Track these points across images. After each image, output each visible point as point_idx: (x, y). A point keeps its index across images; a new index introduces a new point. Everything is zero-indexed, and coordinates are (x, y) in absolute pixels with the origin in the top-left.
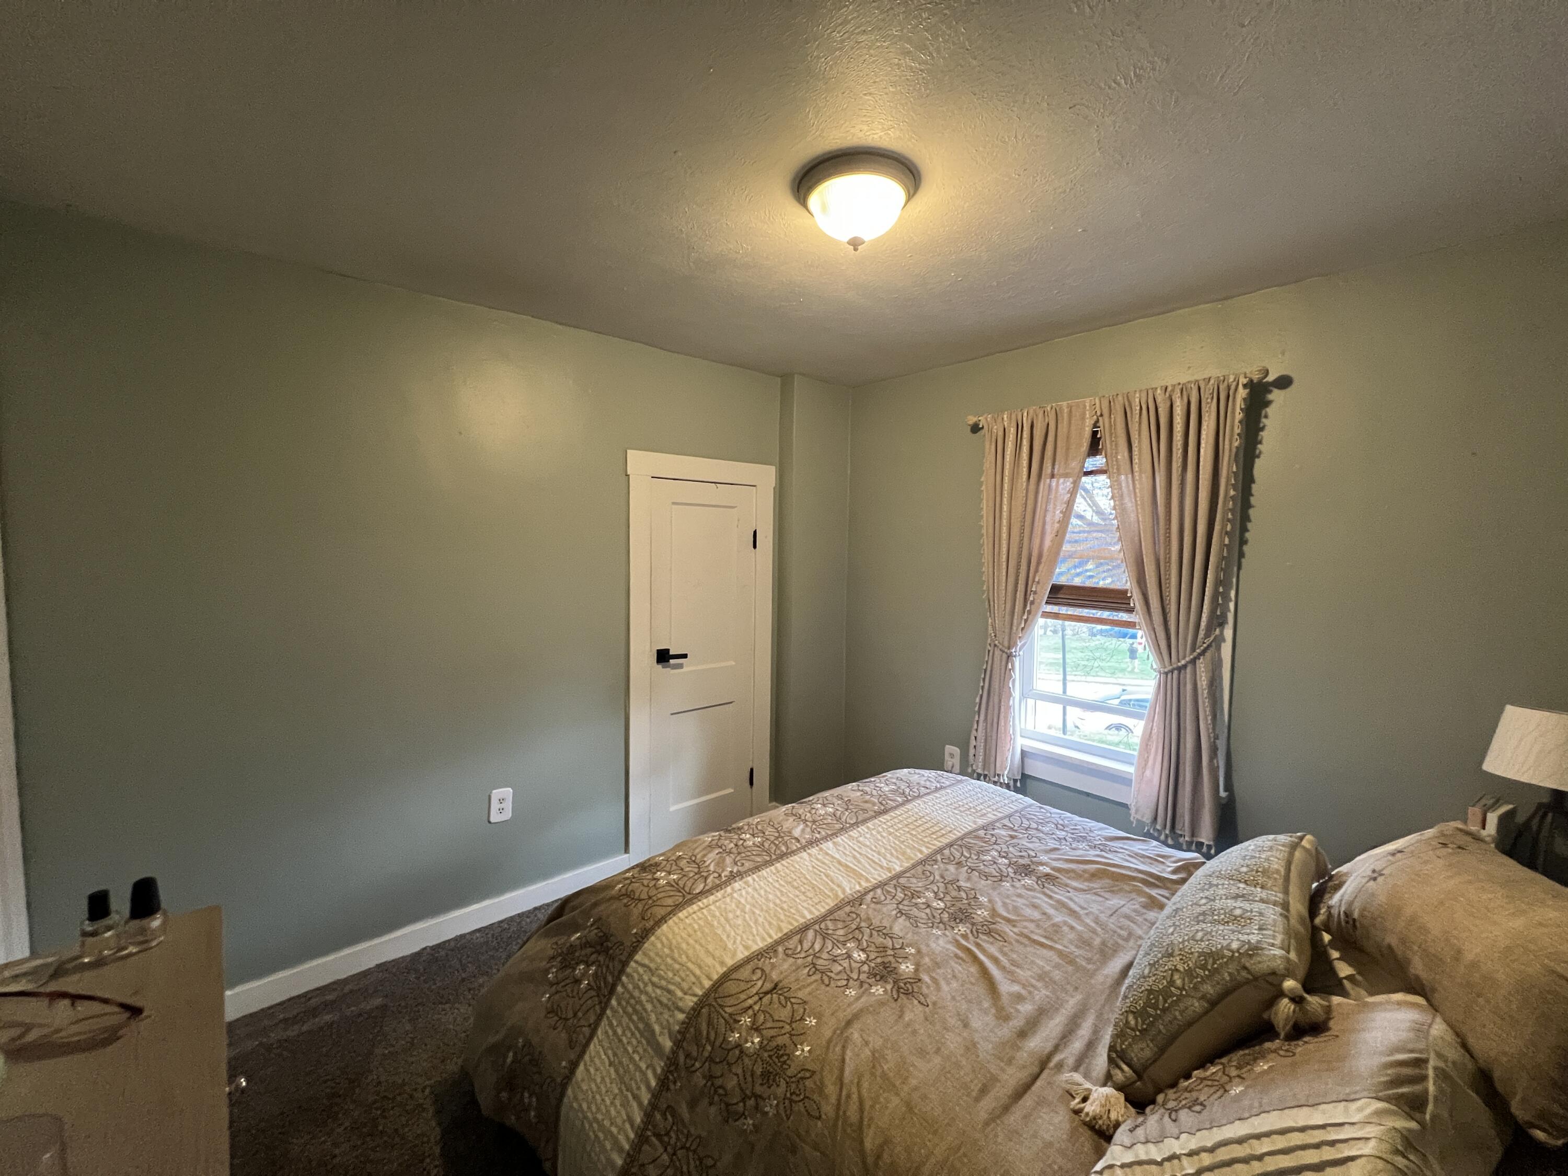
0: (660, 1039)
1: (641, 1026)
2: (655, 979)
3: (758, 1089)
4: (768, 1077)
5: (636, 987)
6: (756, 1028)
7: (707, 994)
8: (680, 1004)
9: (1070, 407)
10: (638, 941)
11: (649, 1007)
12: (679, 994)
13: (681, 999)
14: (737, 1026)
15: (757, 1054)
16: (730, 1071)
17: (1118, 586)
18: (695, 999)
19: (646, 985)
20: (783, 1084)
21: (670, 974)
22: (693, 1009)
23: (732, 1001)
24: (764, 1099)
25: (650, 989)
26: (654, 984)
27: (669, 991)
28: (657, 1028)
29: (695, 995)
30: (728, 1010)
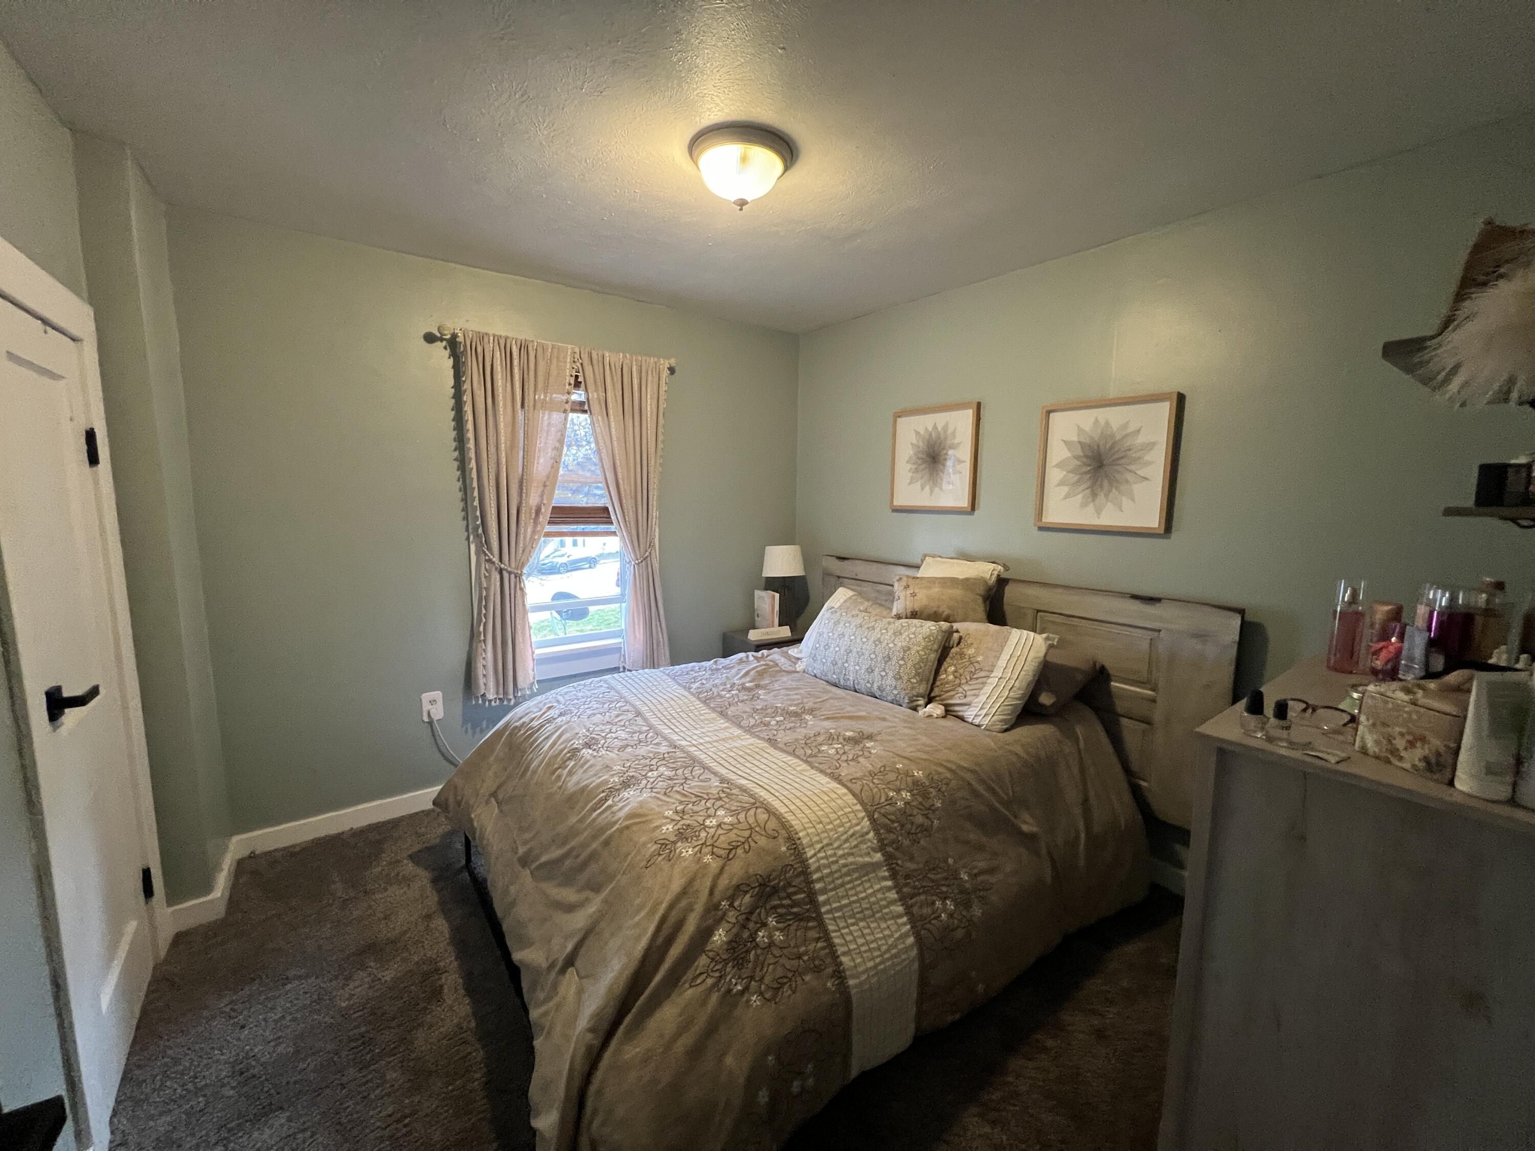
0: (875, 860)
1: (855, 875)
2: (835, 845)
3: (927, 805)
4: (925, 795)
5: (828, 866)
6: (898, 791)
7: (866, 810)
8: (865, 830)
9: (553, 347)
10: (795, 848)
11: (851, 859)
12: (858, 828)
13: (862, 828)
14: (894, 800)
15: (912, 795)
16: (914, 816)
17: (600, 503)
18: (866, 819)
19: (835, 854)
20: (931, 790)
21: (841, 829)
22: (871, 823)
23: (877, 797)
24: (933, 805)
25: (840, 852)
26: (838, 848)
27: (852, 836)
28: (867, 859)
29: (863, 818)
30: (883, 800)
